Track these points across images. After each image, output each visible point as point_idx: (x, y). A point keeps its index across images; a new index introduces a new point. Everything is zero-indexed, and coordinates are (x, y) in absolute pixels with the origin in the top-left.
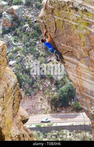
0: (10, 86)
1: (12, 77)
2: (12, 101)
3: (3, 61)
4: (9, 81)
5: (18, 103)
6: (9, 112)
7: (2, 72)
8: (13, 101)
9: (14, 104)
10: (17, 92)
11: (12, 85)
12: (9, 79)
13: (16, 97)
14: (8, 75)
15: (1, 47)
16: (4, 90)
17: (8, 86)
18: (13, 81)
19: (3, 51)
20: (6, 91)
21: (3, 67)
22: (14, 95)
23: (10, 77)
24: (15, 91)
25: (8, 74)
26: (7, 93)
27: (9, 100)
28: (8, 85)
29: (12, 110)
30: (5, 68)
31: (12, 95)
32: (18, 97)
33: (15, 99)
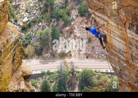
0: (10, 42)
1: (14, 33)
2: (12, 57)
3: (4, 17)
4: (9, 37)
5: (19, 59)
6: (7, 67)
7: (1, 27)
9: (14, 60)
10: (19, 48)
11: (12, 41)
12: (9, 35)
13: (17, 53)
14: (9, 31)
15: (3, 3)
16: (2, 45)
17: (8, 42)
18: (14, 37)
20: (4, 46)
21: (3, 23)
22: (14, 51)
23: (11, 33)
24: (15, 47)
26: (6, 49)
27: (8, 56)
28: (7, 41)
29: (12, 65)
30: (5, 24)
31: (12, 51)
32: (20, 53)
33: (16, 55)
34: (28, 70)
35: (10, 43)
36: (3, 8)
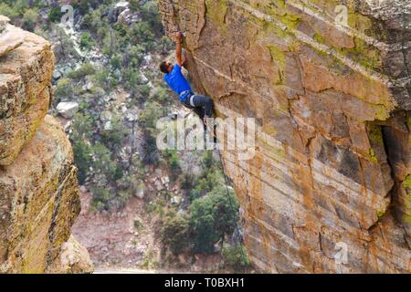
0: (50, 173)
1: (59, 147)
2: (50, 215)
3: (40, 96)
4: (49, 156)
5: (66, 223)
6: (36, 247)
7: (31, 127)
8: (53, 217)
9: (53, 225)
10: (69, 191)
11: (56, 168)
12: (49, 150)
13: (63, 205)
14: (48, 140)
15: (39, 56)
16: (30, 179)
17: (44, 171)
18: (60, 159)
19: (41, 66)
20: (36, 183)
21: (35, 114)
22: (57, 198)
23: (52, 146)
24: (61, 186)
25: (47, 137)
26: (39, 192)
27: (42, 212)
28: (43, 167)
29: (47, 241)
30: (41, 118)
31: (52, 199)
32: (69, 208)
33: (59, 211)
34: (83, 259)
35: (50, 175)
36: (40, 70)
